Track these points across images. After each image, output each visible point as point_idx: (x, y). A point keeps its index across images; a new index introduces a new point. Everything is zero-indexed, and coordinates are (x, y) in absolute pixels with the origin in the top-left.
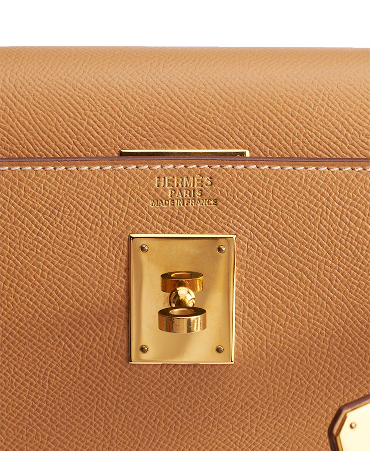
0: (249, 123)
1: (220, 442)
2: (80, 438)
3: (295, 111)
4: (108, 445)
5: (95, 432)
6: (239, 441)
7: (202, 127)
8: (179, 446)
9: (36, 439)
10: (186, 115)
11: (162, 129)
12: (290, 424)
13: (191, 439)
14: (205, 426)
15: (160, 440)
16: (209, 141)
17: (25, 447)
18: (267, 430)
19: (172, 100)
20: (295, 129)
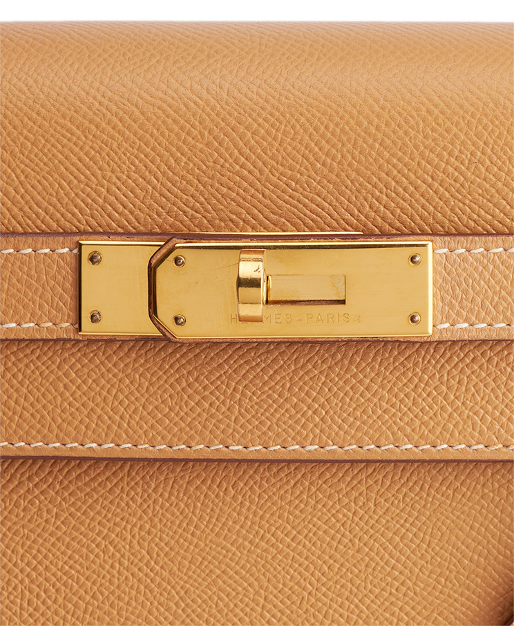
0: (364, 191)
1: (320, 523)
2: (106, 515)
3: (438, 172)
4: (148, 526)
5: (127, 504)
6: (349, 522)
7: (290, 196)
8: (257, 528)
9: (37, 515)
10: (263, 178)
11: (225, 199)
12: (428, 495)
13: (274, 518)
14: (296, 495)
15: (227, 519)
16: (299, 218)
17: (21, 529)
18: (392, 503)
19: (241, 154)
20: (437, 200)
